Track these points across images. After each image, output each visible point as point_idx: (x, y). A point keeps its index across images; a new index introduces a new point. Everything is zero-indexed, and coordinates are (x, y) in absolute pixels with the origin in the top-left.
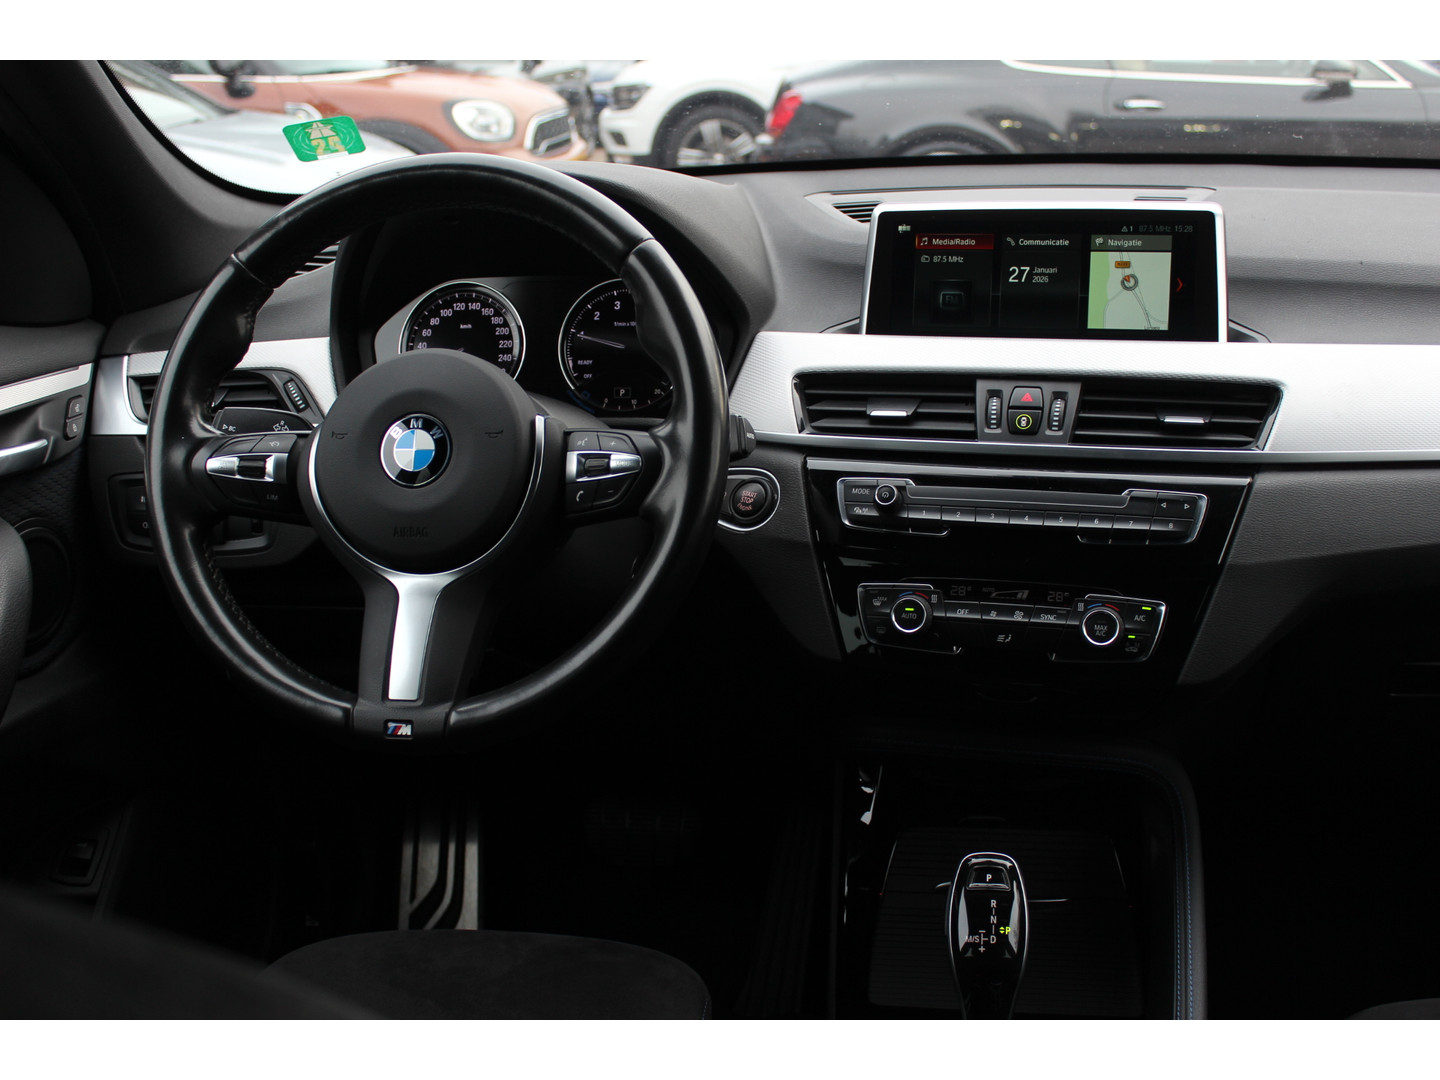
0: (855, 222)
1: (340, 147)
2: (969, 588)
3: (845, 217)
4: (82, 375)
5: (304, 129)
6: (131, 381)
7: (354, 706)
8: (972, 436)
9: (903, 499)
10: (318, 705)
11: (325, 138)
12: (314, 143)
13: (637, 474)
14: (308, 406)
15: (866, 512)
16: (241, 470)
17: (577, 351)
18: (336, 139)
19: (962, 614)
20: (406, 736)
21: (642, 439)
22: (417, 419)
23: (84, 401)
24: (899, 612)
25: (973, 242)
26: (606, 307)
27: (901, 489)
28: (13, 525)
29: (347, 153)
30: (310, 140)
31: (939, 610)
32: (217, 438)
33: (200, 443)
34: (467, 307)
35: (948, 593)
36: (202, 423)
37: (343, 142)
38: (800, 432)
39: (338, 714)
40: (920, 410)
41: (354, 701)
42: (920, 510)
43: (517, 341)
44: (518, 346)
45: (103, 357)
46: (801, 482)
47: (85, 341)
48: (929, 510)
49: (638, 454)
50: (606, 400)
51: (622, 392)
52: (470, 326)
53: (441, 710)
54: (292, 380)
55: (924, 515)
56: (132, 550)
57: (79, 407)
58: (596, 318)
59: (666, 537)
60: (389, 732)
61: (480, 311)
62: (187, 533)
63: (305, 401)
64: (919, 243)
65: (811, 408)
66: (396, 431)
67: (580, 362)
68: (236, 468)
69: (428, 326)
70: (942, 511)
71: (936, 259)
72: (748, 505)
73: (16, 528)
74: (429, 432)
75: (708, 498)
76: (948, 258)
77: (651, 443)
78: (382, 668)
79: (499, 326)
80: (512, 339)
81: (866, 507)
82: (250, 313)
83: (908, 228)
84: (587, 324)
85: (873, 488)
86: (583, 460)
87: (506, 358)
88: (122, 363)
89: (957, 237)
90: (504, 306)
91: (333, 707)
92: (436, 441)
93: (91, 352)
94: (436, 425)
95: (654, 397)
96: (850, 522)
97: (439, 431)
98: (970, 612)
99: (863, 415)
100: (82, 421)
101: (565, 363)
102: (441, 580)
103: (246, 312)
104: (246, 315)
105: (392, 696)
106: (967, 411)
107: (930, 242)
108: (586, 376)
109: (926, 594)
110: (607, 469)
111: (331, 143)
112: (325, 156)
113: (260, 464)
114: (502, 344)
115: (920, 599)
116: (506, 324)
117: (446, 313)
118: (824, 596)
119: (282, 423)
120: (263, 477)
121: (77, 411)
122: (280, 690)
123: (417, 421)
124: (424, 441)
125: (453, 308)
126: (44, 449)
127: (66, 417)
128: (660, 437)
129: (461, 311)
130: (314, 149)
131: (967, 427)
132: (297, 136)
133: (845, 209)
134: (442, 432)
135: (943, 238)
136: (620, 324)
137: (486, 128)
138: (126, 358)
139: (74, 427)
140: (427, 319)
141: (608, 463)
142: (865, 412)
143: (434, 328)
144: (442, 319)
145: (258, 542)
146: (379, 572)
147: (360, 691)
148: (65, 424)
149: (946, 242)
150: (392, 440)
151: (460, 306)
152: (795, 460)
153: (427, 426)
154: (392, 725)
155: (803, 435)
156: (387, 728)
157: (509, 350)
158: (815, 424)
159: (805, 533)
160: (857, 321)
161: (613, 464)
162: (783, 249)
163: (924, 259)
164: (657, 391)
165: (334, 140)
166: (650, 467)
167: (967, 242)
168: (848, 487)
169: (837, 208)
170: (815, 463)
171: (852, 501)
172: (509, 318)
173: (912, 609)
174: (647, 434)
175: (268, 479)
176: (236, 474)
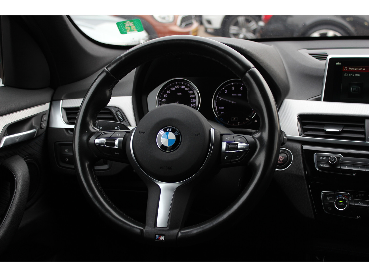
0: (317, 60)
1: (135, 29)
2: (363, 195)
3: (313, 58)
4: (46, 107)
5: (123, 23)
6: (63, 109)
7: (144, 229)
8: (364, 139)
9: (339, 162)
10: (132, 228)
11: (130, 27)
12: (126, 28)
13: (248, 151)
14: (124, 120)
15: (325, 166)
16: (107, 144)
17: (219, 103)
18: (134, 27)
19: (360, 204)
20: (163, 240)
21: (249, 138)
22: (170, 128)
23: (47, 115)
24: (337, 202)
25: (364, 69)
26: (229, 89)
27: (338, 158)
28: (23, 158)
29: (137, 31)
30: (125, 27)
31: (352, 202)
32: (98, 132)
33: (92, 134)
34: (180, 87)
35: (355, 197)
36: (93, 127)
37: (136, 28)
38: (300, 136)
39: (139, 231)
40: (344, 129)
41: (144, 227)
42: (345, 166)
43: (197, 100)
44: (198, 101)
45: (54, 100)
46: (301, 154)
47: (47, 95)
48: (348, 166)
49: (248, 143)
50: (229, 122)
51: (234, 119)
52: (181, 94)
53: (175, 231)
54: (118, 111)
55: (346, 168)
56: (62, 168)
57: (45, 118)
58: (225, 93)
59: (258, 173)
60: (157, 238)
61: (185, 89)
62: (86, 165)
63: (123, 118)
64: (344, 69)
65: (304, 127)
66: (162, 132)
67: (220, 108)
68: (105, 143)
69: (166, 93)
70: (353, 167)
71: (350, 75)
72: (281, 161)
73: (24, 159)
74: (174, 133)
75: (273, 160)
76: (354, 75)
77: (253, 140)
78: (155, 216)
79: (191, 94)
80: (196, 99)
81: (325, 164)
82: (111, 89)
83: (340, 64)
84: (222, 94)
85: (328, 157)
86: (228, 145)
87: (194, 105)
88: (60, 103)
89: (358, 67)
90: (193, 87)
91: (137, 228)
92: (176, 136)
93: (50, 100)
94: (176, 130)
95: (245, 121)
96: (319, 169)
97: (177, 133)
98: (363, 204)
99: (323, 131)
100: (46, 122)
101: (214, 108)
102: (175, 185)
103: (109, 88)
105: (158, 226)
106: (362, 130)
107: (348, 69)
108: (222, 113)
109: (347, 196)
110: (237, 148)
111: (132, 28)
112: (130, 33)
113: (113, 142)
114: (192, 101)
115: (345, 198)
116: (194, 94)
117: (173, 89)
118: (308, 195)
119: (118, 127)
120: (114, 146)
121: (45, 119)
122: (118, 222)
123: (169, 129)
124: (172, 136)
125: (175, 87)
126: (34, 133)
127: (41, 121)
128: (255, 137)
129: (178, 88)
130: (126, 30)
131: (362, 136)
132: (121, 26)
133: (313, 55)
134: (178, 133)
135: (353, 67)
136: (234, 95)
137: (164, 18)
138: (61, 101)
139: (44, 125)
140: (166, 91)
141: (237, 146)
142: (324, 129)
143: (168, 94)
144: (171, 91)
145: (106, 167)
146: (154, 181)
147: (146, 223)
148: (41, 124)
149: (354, 69)
150: (161, 135)
151: (178, 87)
152: (298, 146)
153: (173, 131)
154: (157, 236)
155: (301, 137)
156: (156, 237)
157: (195, 103)
158: (305, 133)
159: (301, 171)
160: (320, 96)
161: (239, 147)
162: (292, 69)
163: (346, 75)
164: (247, 119)
165: (133, 27)
166: (252, 148)
167: (362, 69)
168: (318, 156)
169: (310, 55)
170: (305, 147)
171: (319, 161)
172: (195, 92)
173: (342, 202)
174: (251, 136)
175: (116, 147)
176: (105, 145)
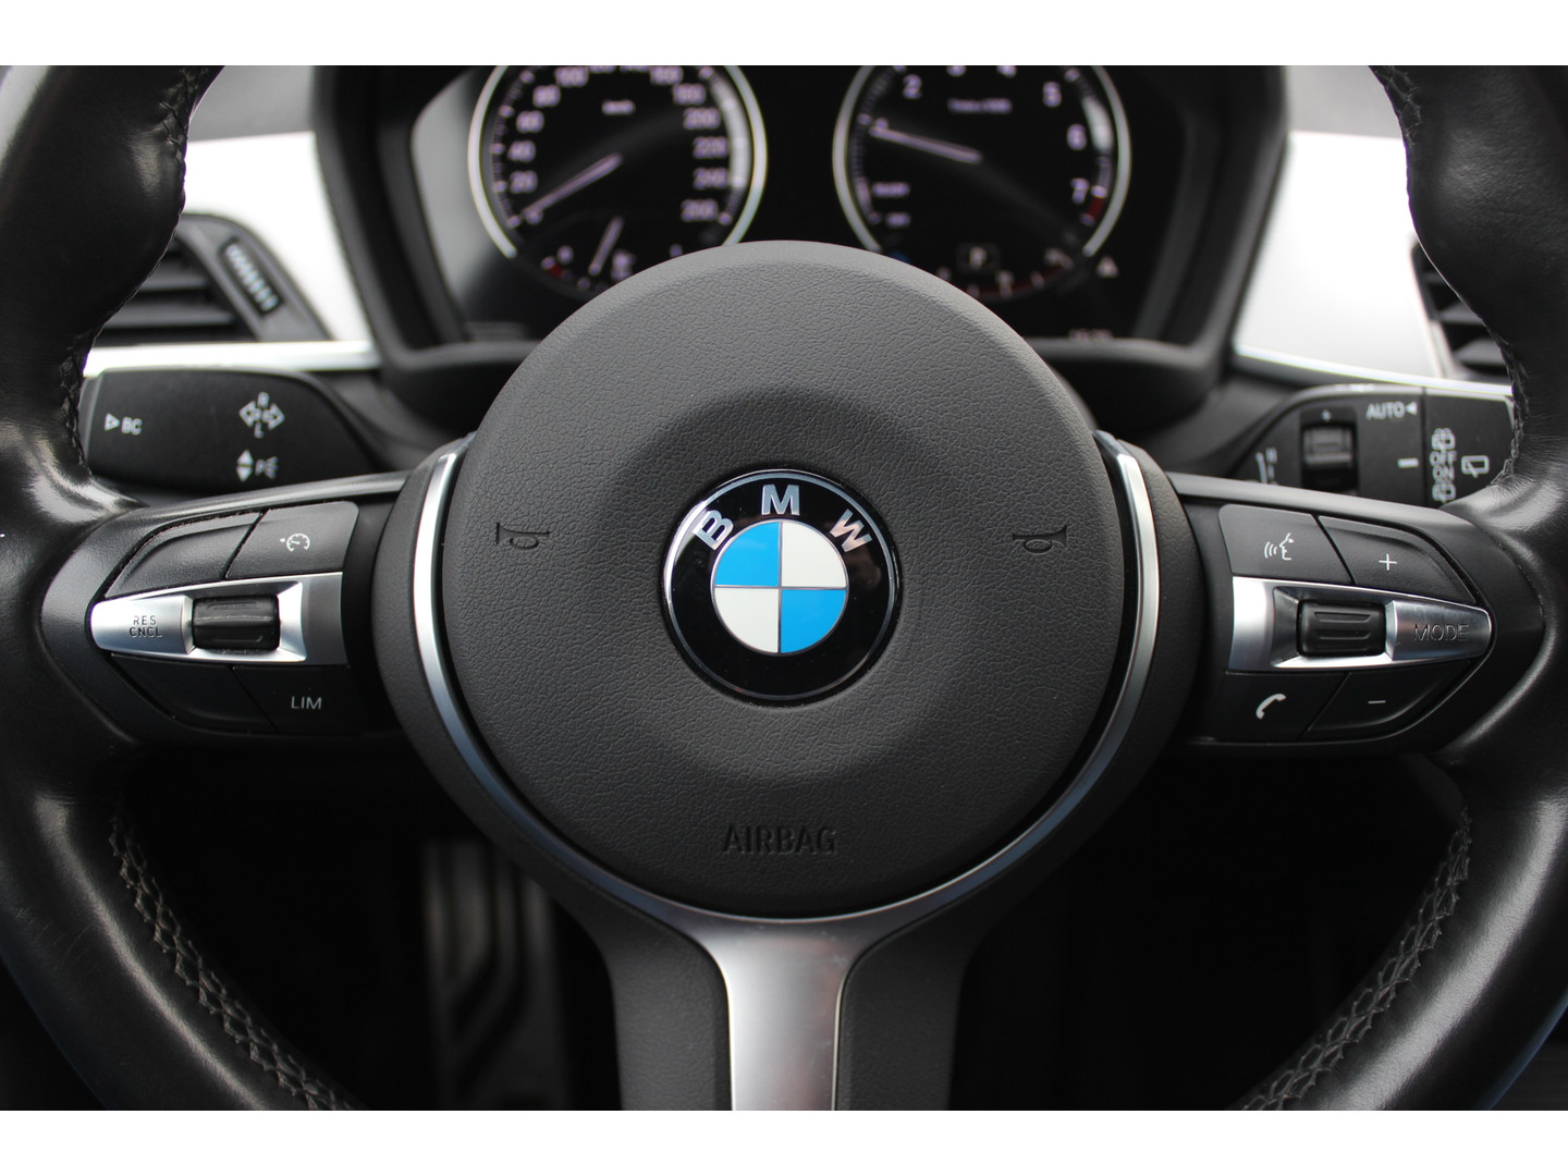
16: (203, 633)
22: (781, 487)
32: (114, 523)
36: (67, 484)
43: (739, 142)
51: (978, 255)
54: (234, 240)
58: (911, 93)
63: (275, 290)
65: (1447, 316)
68: (185, 628)
69: (531, 106)
74: (825, 531)
79: (693, 107)
80: (727, 137)
87: (709, 178)
92: (851, 561)
94: (843, 506)
95: (1047, 270)
97: (857, 527)
103: (160, 118)
104: (159, 128)
108: (896, 219)
110: (1377, 640)
113: (259, 612)
116: (711, 103)
119: (263, 398)
120: (273, 650)
123: (781, 496)
124: (812, 559)
134: (866, 530)
136: (964, 106)
140: (528, 89)
141: (1380, 622)
143: (547, 111)
153: (818, 512)
158: (1462, 356)
172: (720, 89)
176: (190, 644)
